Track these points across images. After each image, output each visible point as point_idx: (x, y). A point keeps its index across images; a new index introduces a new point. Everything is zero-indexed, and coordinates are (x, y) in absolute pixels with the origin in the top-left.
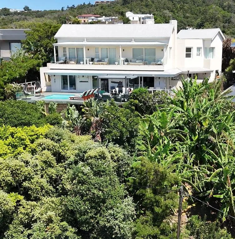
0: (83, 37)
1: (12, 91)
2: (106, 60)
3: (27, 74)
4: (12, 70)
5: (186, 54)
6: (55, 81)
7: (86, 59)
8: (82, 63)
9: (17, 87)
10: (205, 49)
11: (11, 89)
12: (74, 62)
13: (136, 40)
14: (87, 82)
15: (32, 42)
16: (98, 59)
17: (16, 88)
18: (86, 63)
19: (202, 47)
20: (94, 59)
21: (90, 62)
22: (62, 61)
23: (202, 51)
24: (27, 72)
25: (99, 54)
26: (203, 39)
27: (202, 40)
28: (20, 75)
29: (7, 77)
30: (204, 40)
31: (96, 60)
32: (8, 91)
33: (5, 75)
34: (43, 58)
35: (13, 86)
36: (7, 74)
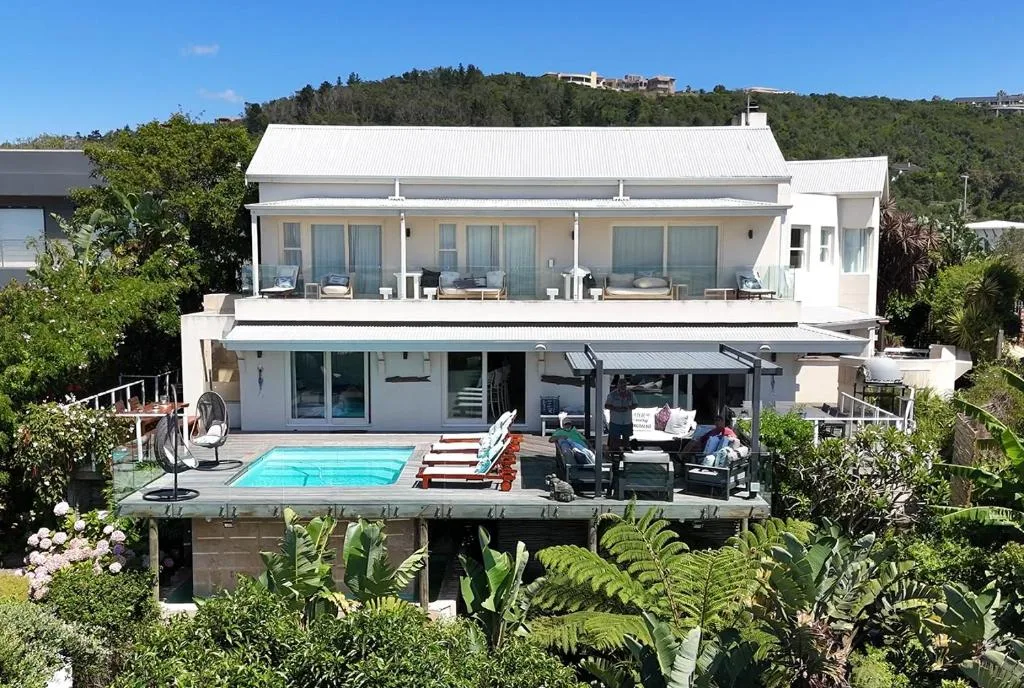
0: (388, 178)
1: (61, 444)
2: (496, 277)
3: (120, 349)
4: (52, 328)
5: (792, 251)
6: (261, 381)
7: (410, 275)
8: (386, 291)
9: (92, 421)
10: (845, 233)
11: (52, 433)
12: (343, 289)
13: (636, 189)
14: (425, 379)
15: (131, 198)
16: (455, 276)
17: (81, 429)
18: (410, 294)
19: (833, 228)
20: (440, 274)
21: (427, 290)
22: (286, 286)
23: (834, 241)
24: (120, 340)
25: (455, 253)
26: (836, 195)
27: (835, 198)
28: (93, 356)
29: (26, 371)
30: (842, 201)
31: (447, 277)
32: (35, 444)
33: (15, 360)
34: (181, 270)
35: (64, 417)
36: (27, 355)
